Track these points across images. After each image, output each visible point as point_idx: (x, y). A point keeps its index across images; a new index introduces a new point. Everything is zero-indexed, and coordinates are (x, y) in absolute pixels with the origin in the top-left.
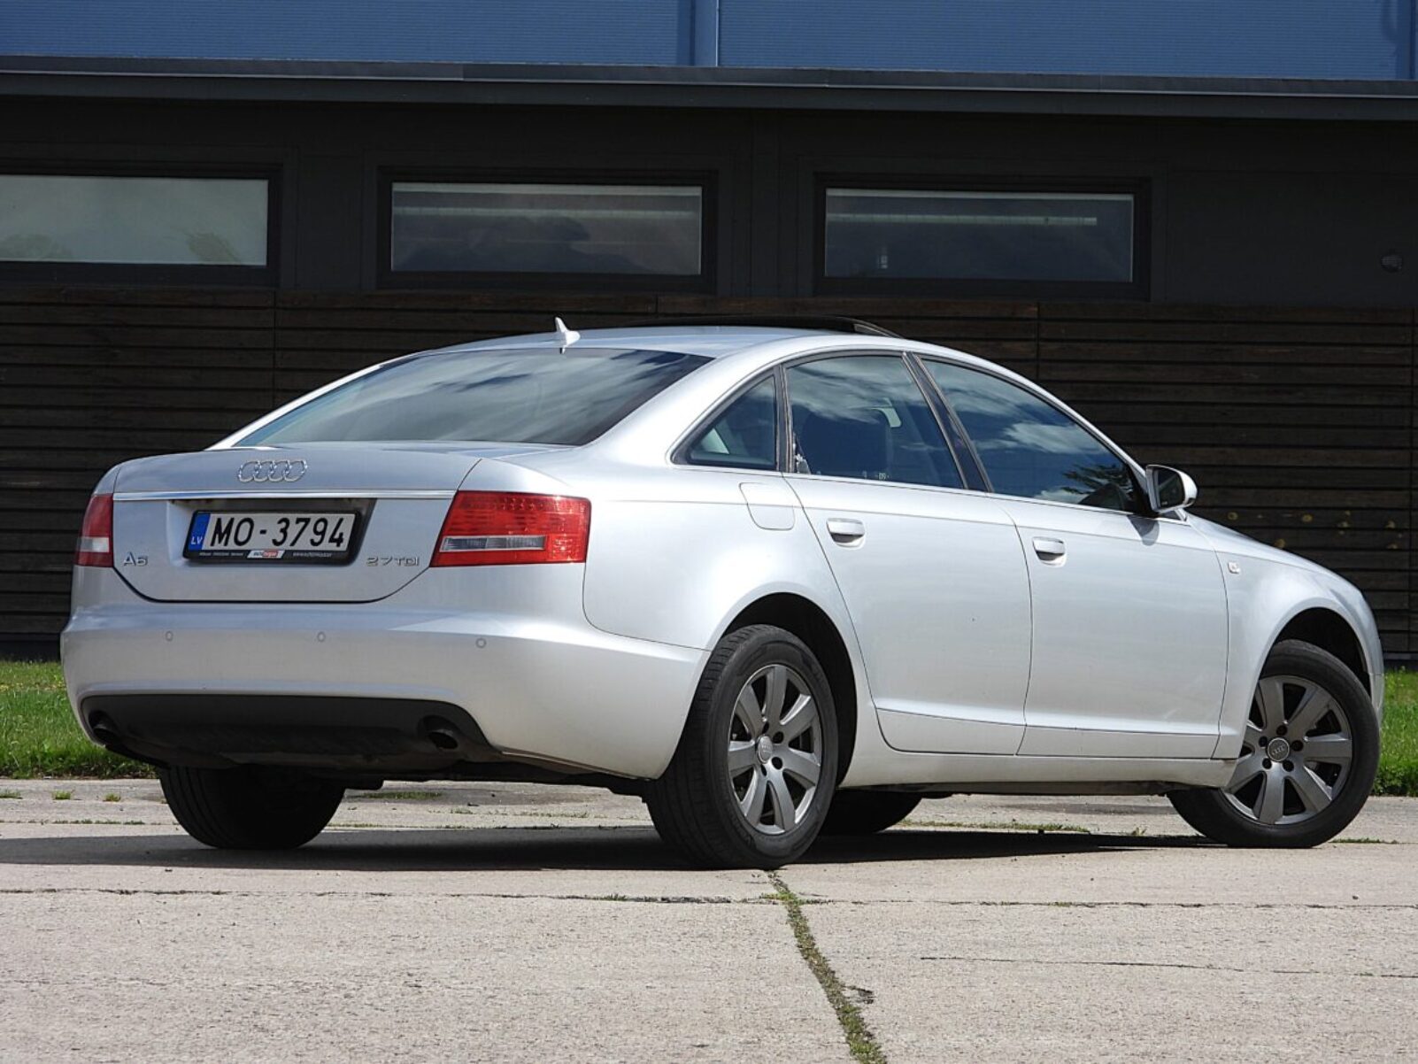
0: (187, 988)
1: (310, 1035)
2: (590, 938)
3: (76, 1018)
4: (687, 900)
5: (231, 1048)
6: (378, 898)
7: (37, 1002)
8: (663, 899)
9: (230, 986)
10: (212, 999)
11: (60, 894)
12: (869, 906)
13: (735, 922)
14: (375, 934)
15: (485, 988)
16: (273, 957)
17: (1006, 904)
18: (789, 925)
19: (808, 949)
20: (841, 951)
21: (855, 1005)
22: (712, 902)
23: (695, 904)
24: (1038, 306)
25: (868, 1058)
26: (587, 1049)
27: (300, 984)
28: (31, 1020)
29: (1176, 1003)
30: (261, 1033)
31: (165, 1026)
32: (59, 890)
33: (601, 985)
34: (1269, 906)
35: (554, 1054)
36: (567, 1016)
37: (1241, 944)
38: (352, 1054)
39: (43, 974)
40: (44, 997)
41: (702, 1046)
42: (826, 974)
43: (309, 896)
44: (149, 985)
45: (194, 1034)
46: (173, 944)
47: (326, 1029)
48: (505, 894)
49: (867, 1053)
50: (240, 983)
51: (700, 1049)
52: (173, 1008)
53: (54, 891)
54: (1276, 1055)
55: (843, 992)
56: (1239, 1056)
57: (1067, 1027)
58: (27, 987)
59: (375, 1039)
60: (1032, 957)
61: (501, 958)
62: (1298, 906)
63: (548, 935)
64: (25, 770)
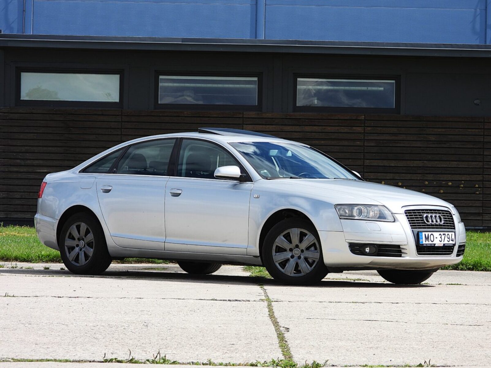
0: (75, 326)
1: (110, 340)
2: (204, 312)
3: (38, 335)
4: (236, 300)
5: (85, 344)
6: (139, 299)
7: (27, 330)
8: (229, 300)
9: (88, 325)
10: (82, 329)
11: (39, 297)
12: (293, 303)
13: (250, 307)
14: (136, 310)
15: (168, 327)
16: (103, 317)
18: (267, 308)
19: (272, 315)
20: (282, 316)
21: (283, 332)
22: (244, 301)
23: (239, 302)
24: (365, 115)
25: (284, 348)
26: (197, 345)
27: (110, 325)
28: (24, 335)
30: (95, 340)
31: (66, 337)
32: (39, 296)
33: (205, 326)
35: (186, 346)
36: (192, 335)
38: (123, 346)
39: (30, 321)
40: (29, 328)
41: (233, 344)
42: (276, 323)
43: (117, 299)
44: (63, 325)
45: (74, 340)
46: (72, 313)
47: (116, 339)
48: (179, 298)
49: (284, 347)
50: (91, 325)
52: (69, 332)
53: (37, 296)
55: (280, 328)
58: (24, 325)
59: (131, 342)
60: (342, 318)
61: (174, 317)
63: (191, 311)
64: (36, 260)
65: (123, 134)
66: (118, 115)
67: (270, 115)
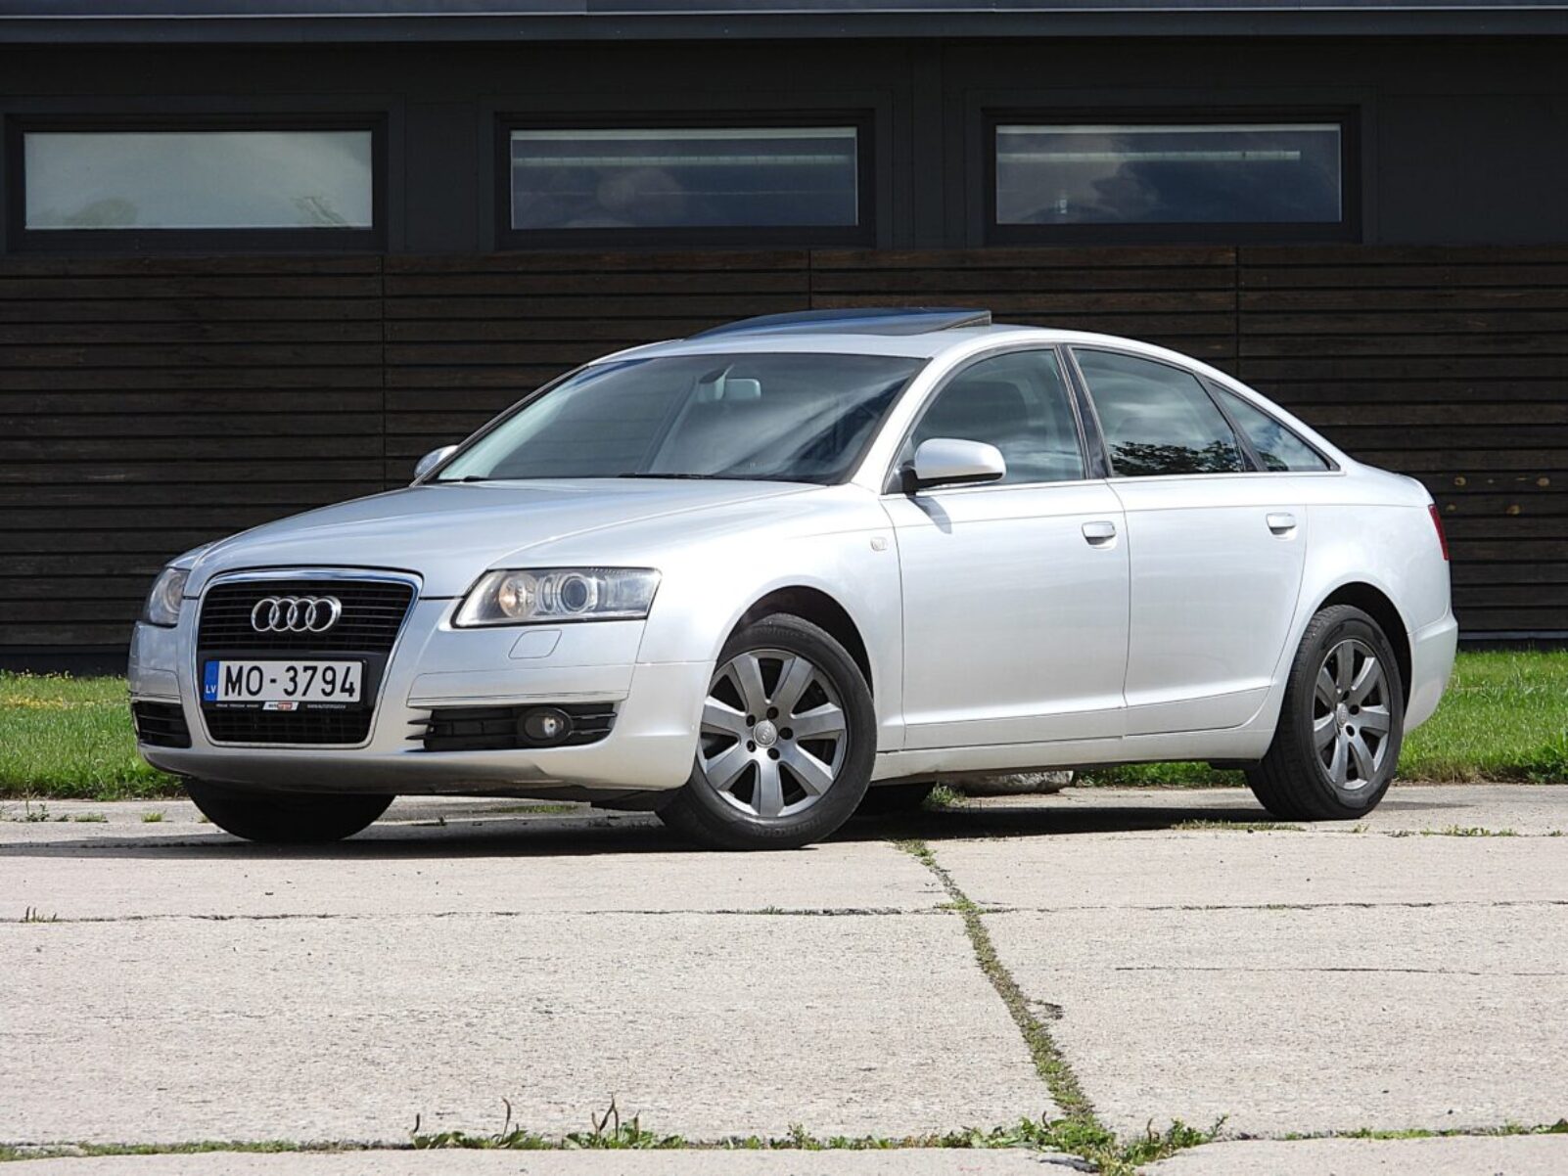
0: (289, 1020)
1: (426, 1068)
2: (743, 956)
3: (163, 1056)
4: (852, 912)
5: (337, 1084)
6: (504, 917)
7: (119, 1040)
8: (825, 912)
9: (337, 1016)
10: (315, 1031)
11: (144, 922)
12: (1056, 914)
13: (906, 934)
14: (500, 957)
15: (625, 1013)
16: (385, 985)
17: (1211, 908)
18: (966, 936)
19: (988, 963)
20: (1026, 962)
21: (1042, 1021)
22: (880, 913)
23: (863, 916)
24: (1237, 250)
25: (1057, 1079)
26: (739, 1075)
27: (416, 1013)
28: (112, 1058)
29: (1405, 1010)
30: (372, 1067)
31: (263, 1062)
32: (146, 918)
33: (755, 1006)
34: (1509, 904)
35: (702, 1082)
36: (716, 1040)
37: (1476, 945)
38: (474, 1087)
39: (127, 1008)
40: (128, 1033)
41: (870, 1070)
42: (1009, 989)
43: (427, 918)
44: (246, 1018)
45: (295, 1070)
46: (273, 972)
47: (445, 1061)
48: (647, 910)
49: (1056, 1073)
50: (348, 1013)
51: (867, 1073)
52: (272, 1042)
53: (140, 918)
54: (1519, 1065)
55: (1027, 1008)
56: (1477, 1067)
57: (1281, 1039)
58: (108, 1023)
59: (500, 1070)
60: (1241, 965)
61: (642, 979)
62: (1541, 903)
63: (695, 953)
64: (112, 791)
65: (389, 338)
66: (370, 275)
67: (905, 257)
